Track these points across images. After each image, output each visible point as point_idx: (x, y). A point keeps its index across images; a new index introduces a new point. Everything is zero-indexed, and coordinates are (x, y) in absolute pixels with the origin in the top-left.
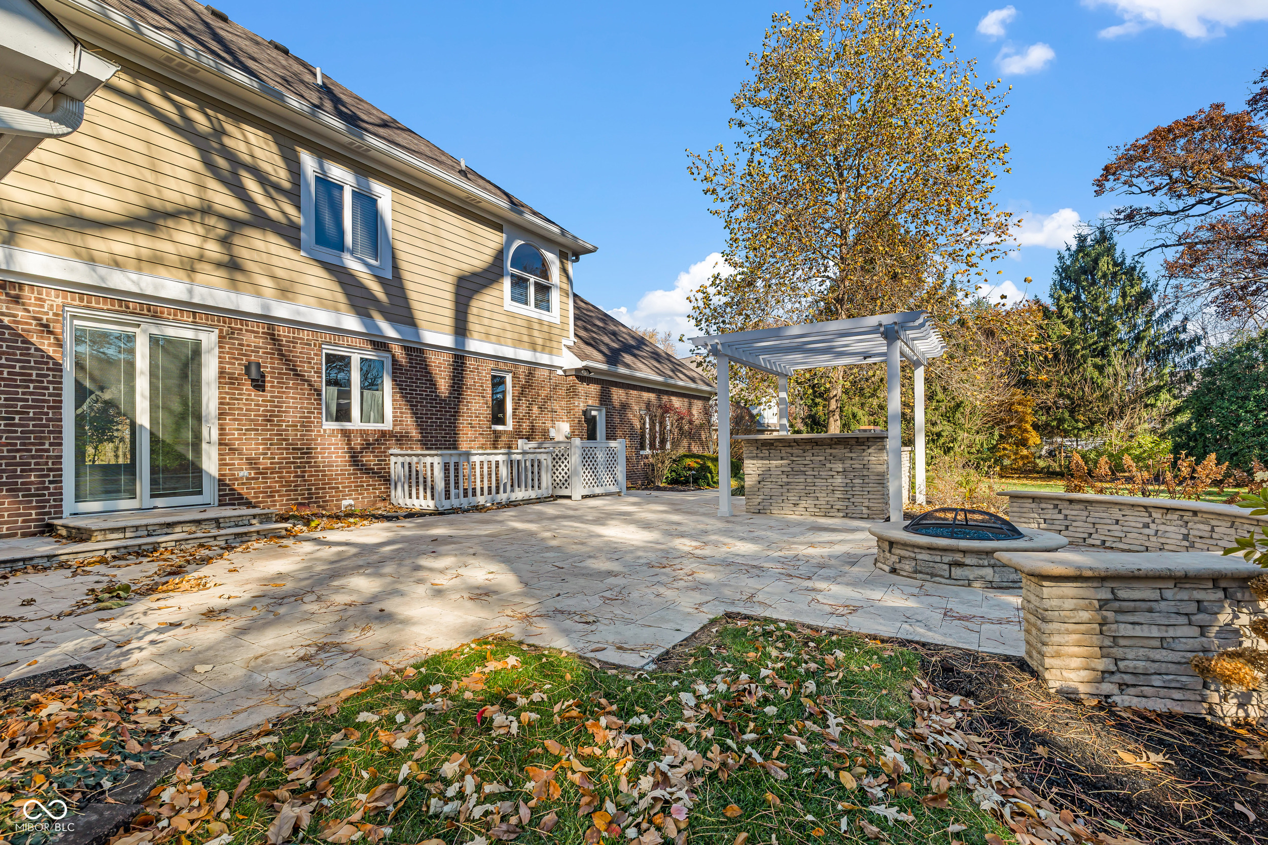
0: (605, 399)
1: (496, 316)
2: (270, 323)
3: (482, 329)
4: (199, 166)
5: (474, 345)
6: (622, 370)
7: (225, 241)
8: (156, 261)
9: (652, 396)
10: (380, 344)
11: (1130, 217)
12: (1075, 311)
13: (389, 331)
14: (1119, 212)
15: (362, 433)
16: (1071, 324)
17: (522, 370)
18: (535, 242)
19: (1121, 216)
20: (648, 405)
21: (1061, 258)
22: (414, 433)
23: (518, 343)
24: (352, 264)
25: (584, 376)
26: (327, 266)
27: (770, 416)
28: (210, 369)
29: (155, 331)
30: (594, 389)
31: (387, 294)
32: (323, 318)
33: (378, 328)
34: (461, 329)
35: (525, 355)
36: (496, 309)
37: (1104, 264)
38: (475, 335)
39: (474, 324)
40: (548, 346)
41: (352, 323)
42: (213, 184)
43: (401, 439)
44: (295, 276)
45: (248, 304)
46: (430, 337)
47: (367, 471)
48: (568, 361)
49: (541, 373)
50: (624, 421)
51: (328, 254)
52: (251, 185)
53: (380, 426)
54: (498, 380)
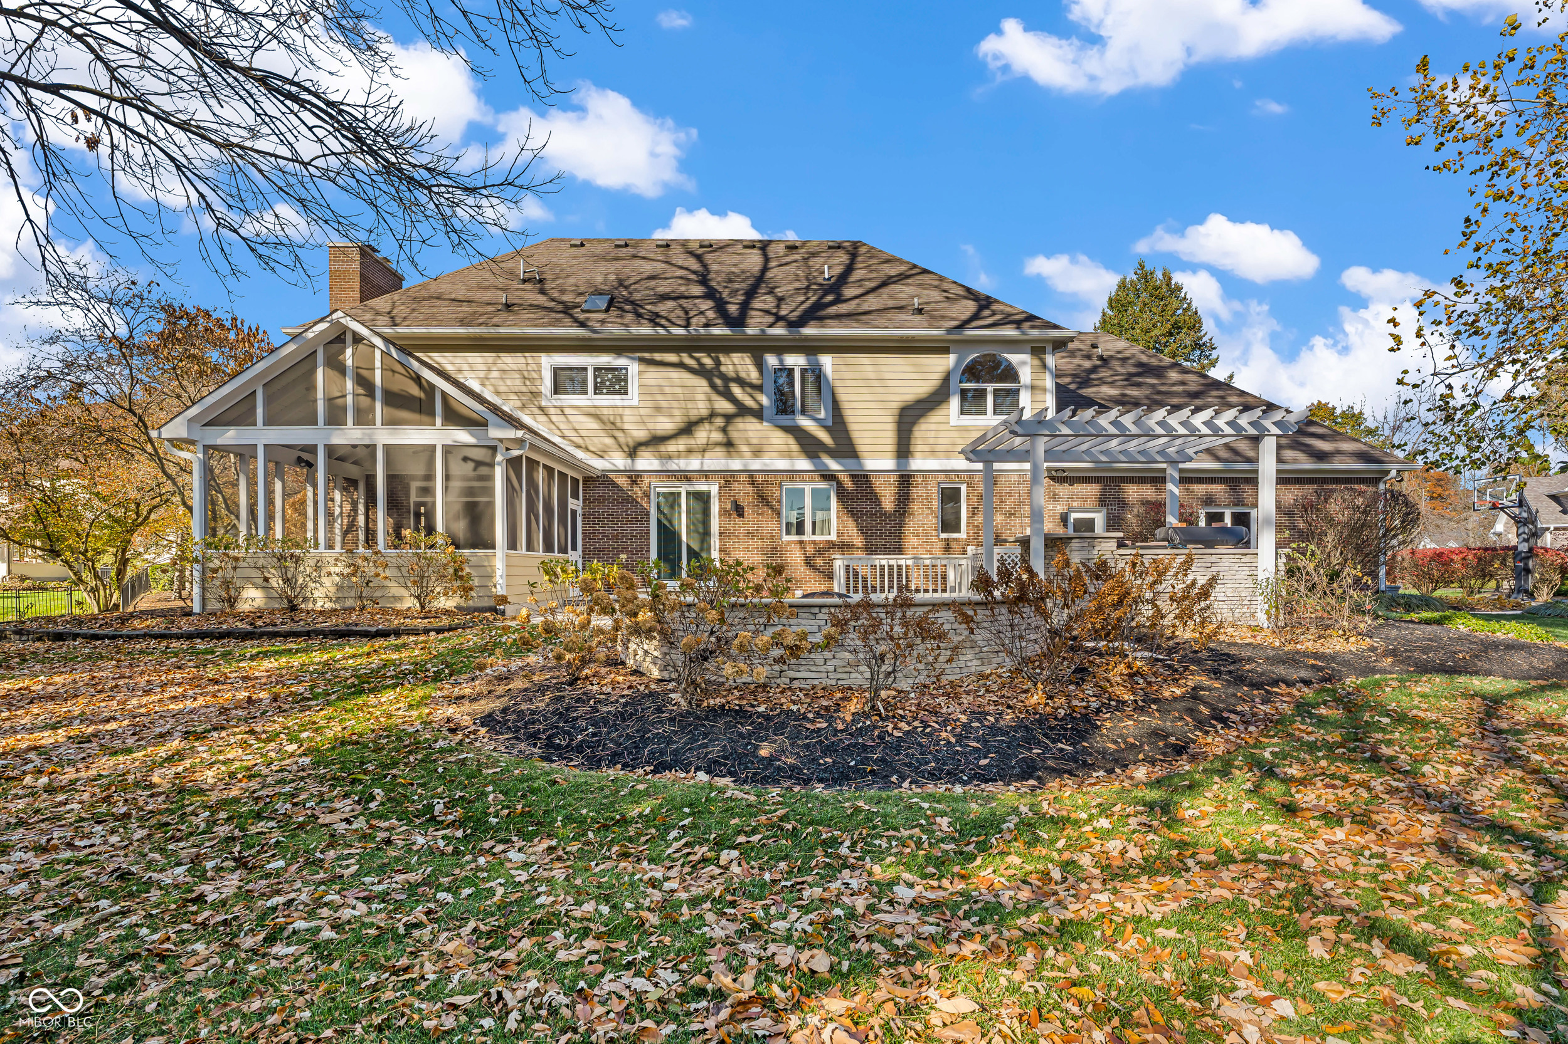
1: (942, 434)
2: (751, 474)
3: (926, 448)
4: (708, 389)
5: (917, 464)
7: (724, 430)
8: (690, 451)
10: (829, 476)
13: (833, 465)
15: (814, 543)
17: (978, 479)
18: (992, 350)
22: (858, 540)
24: (805, 422)
25: (1058, 477)
26: (786, 429)
28: (715, 508)
29: (691, 489)
31: (833, 437)
32: (782, 464)
33: (825, 465)
34: (903, 451)
36: (942, 427)
38: (918, 455)
39: (918, 445)
41: (804, 464)
42: (715, 397)
43: (843, 546)
44: (764, 441)
45: (736, 465)
46: (871, 464)
47: (815, 569)
49: (1007, 480)
51: (785, 420)
52: (736, 390)
53: (826, 538)
54: (951, 493)
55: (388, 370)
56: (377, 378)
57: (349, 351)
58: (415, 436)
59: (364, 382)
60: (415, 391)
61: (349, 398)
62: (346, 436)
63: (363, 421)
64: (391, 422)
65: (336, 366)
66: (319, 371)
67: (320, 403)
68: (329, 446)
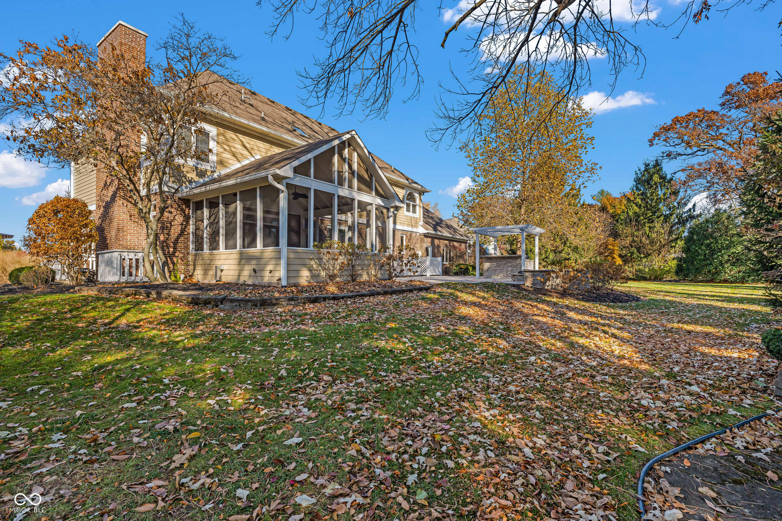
0: (432, 243)
1: (403, 217)
3: (399, 222)
5: (398, 227)
6: (439, 233)
9: (447, 242)
11: (669, 155)
12: (642, 200)
14: (663, 153)
16: (640, 207)
17: (409, 234)
18: (412, 191)
19: (665, 155)
20: (446, 246)
21: (637, 174)
23: (408, 225)
25: (426, 236)
27: (491, 249)
30: (429, 240)
35: (410, 229)
36: (403, 215)
37: (656, 178)
38: (398, 224)
40: (416, 226)
48: (421, 230)
49: (414, 235)
50: (439, 251)
54: (402, 237)
55: (358, 164)
56: (355, 167)
57: (346, 150)
58: (366, 198)
59: (350, 167)
60: (366, 177)
61: (347, 174)
62: (344, 192)
63: (350, 186)
64: (359, 189)
65: (341, 155)
66: (336, 157)
67: (336, 173)
68: (339, 196)
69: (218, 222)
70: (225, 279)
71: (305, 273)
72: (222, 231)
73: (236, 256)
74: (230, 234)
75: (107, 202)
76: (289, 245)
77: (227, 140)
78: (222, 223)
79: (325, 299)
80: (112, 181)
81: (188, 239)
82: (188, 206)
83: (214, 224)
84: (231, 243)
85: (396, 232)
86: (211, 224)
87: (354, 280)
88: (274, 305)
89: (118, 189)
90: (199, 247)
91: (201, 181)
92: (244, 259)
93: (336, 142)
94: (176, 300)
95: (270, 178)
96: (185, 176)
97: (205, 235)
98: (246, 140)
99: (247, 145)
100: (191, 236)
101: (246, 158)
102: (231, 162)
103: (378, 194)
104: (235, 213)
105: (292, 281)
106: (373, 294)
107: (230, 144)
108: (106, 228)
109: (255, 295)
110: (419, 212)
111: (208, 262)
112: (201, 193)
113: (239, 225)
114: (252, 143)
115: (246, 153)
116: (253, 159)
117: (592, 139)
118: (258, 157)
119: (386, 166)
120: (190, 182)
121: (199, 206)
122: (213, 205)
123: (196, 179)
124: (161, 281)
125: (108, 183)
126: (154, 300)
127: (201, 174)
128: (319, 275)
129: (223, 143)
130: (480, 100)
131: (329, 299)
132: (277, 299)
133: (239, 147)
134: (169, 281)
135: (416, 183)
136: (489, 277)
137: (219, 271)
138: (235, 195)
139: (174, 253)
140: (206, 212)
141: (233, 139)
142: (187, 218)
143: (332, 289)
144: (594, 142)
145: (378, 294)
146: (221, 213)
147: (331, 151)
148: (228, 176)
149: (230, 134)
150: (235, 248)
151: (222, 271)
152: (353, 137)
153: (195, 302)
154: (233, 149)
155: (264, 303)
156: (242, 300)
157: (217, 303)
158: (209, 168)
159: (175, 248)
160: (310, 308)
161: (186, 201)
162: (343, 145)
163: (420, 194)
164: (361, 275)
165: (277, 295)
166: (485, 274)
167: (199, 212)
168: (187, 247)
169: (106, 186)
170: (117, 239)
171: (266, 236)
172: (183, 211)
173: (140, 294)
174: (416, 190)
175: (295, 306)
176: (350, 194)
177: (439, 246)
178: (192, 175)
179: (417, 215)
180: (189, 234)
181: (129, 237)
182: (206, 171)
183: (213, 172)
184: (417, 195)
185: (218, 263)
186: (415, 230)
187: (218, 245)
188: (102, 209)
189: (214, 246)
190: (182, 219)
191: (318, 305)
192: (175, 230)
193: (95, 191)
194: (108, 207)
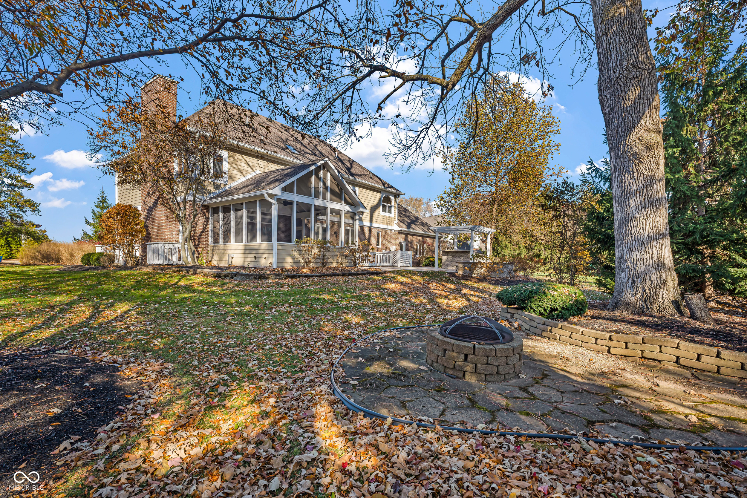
0: (406, 239)
1: (379, 217)
3: (375, 220)
5: (374, 225)
6: (412, 230)
9: (420, 238)
17: (384, 231)
18: (388, 194)
20: (419, 241)
23: (383, 223)
25: (400, 232)
30: (403, 236)
34: (371, 221)
35: (385, 226)
36: (379, 215)
38: (374, 222)
40: (391, 224)
46: (365, 224)
48: (396, 228)
49: (389, 232)
50: (412, 246)
54: (378, 234)
55: (331, 181)
56: (328, 183)
57: (322, 172)
58: (336, 206)
59: (324, 184)
60: (337, 190)
61: (322, 189)
62: (319, 202)
63: (325, 198)
64: (331, 200)
65: (317, 176)
66: (314, 177)
67: (313, 189)
68: (315, 206)
69: (230, 223)
70: (235, 264)
71: (289, 260)
72: (233, 230)
73: (243, 248)
74: (238, 232)
75: (150, 207)
76: (279, 240)
77: (235, 160)
78: (233, 224)
79: (299, 276)
80: (154, 192)
81: (208, 235)
82: (208, 211)
83: (227, 224)
84: (239, 238)
85: (373, 229)
86: (225, 224)
87: (324, 266)
88: (267, 278)
89: (159, 198)
90: (216, 241)
91: (217, 192)
92: (247, 250)
93: (313, 167)
94: (206, 275)
95: (266, 196)
96: (206, 190)
97: (220, 232)
98: (249, 159)
99: (250, 163)
100: (210, 232)
101: (249, 173)
102: (238, 177)
103: (347, 202)
104: (242, 217)
105: (280, 265)
106: (334, 275)
107: (238, 163)
108: (150, 226)
109: (256, 273)
110: (394, 212)
111: (223, 251)
112: (218, 202)
113: (245, 225)
114: (253, 161)
115: (249, 169)
116: (254, 174)
117: (558, 145)
118: (258, 172)
119: (366, 173)
120: (210, 193)
121: (216, 211)
122: (226, 210)
123: (213, 190)
124: (192, 264)
125: (151, 193)
126: (192, 274)
127: (217, 187)
128: (299, 262)
129: (233, 163)
130: (419, 136)
131: (302, 276)
132: (268, 275)
133: (245, 165)
134: (197, 264)
135: (392, 187)
136: (446, 268)
137: (230, 258)
138: (242, 204)
139: (199, 244)
140: (221, 215)
141: (240, 160)
142: (207, 220)
143: (306, 271)
144: (560, 148)
145: (338, 275)
146: (232, 216)
147: (310, 174)
148: (237, 190)
149: (238, 156)
150: (242, 242)
151: (232, 258)
152: (326, 163)
153: (218, 276)
154: (240, 167)
155: (261, 277)
156: (247, 275)
157: (232, 276)
158: (222, 182)
159: (199, 241)
160: (289, 281)
161: (207, 207)
162: (318, 169)
163: (395, 197)
164: (332, 263)
165: (268, 272)
166: (443, 266)
167: (216, 215)
168: (207, 241)
169: (149, 195)
170: (158, 234)
171: (263, 234)
172: (204, 214)
173: (183, 271)
174: (391, 193)
175: (280, 279)
176: (324, 203)
177: (412, 242)
178: (211, 188)
179: (392, 215)
180: (208, 231)
181: (166, 233)
182: (221, 184)
183: (225, 185)
184: (392, 198)
185: (229, 252)
186: (389, 227)
187: (230, 239)
188: (146, 212)
189: (226, 239)
190: (204, 220)
191: (294, 280)
192: (199, 228)
193: (140, 198)
194: (151, 210)
